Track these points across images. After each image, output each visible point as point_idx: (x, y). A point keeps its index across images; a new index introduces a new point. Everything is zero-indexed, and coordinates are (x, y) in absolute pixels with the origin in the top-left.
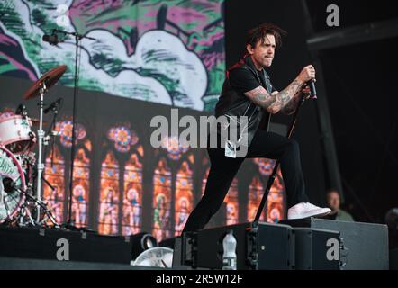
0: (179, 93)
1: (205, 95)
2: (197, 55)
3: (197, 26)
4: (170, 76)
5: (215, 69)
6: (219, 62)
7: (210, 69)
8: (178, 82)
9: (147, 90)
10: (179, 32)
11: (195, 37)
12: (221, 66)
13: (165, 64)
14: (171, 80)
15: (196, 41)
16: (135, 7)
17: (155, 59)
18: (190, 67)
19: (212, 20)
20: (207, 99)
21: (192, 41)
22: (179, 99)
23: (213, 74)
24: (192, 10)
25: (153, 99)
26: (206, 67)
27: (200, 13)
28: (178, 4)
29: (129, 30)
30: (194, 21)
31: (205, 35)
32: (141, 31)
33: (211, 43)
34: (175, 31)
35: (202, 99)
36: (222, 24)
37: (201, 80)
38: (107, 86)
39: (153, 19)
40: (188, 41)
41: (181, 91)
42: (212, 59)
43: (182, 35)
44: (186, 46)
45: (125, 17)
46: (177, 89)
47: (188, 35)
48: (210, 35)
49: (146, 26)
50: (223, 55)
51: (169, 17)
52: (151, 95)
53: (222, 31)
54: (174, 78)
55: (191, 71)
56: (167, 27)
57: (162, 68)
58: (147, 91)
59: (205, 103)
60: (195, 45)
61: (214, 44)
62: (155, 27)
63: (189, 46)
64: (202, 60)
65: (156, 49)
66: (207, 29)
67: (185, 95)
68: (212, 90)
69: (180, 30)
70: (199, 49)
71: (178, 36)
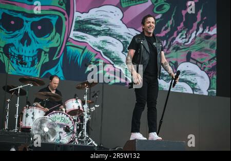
0: (196, 89)
1: (209, 89)
2: (205, 72)
3: (205, 59)
4: (192, 81)
5: (213, 78)
6: (214, 75)
7: (211, 78)
8: (196, 84)
9: (182, 88)
10: (197, 63)
11: (205, 64)
12: (215, 77)
13: (190, 76)
14: (193, 83)
15: (205, 66)
16: (176, 53)
17: (186, 74)
18: (202, 77)
19: (212, 57)
20: (209, 91)
21: (203, 66)
22: (196, 91)
23: (212, 81)
24: (203, 53)
25: (185, 92)
26: (209, 77)
27: (207, 54)
28: (196, 51)
29: (174, 62)
30: (204, 57)
31: (209, 63)
32: (179, 63)
33: (211, 67)
34: (195, 62)
35: (207, 91)
36: (216, 59)
37: (207, 83)
38: (165, 86)
39: (184, 58)
40: (201, 66)
41: (198, 88)
42: (212, 74)
43: (198, 64)
44: (200, 68)
45: (172, 57)
47: (201, 63)
48: (211, 63)
49: (181, 60)
50: (216, 72)
51: (192, 56)
52: (184, 89)
53: (216, 62)
54: (194, 82)
56: (191, 60)
57: (189, 78)
59: (209, 93)
60: (205, 68)
61: (213, 67)
62: (186, 61)
63: (202, 68)
64: (207, 74)
65: (186, 70)
66: (210, 60)
67: (200, 90)
68: (212, 87)
69: (197, 61)
70: (206, 70)
71: (196, 64)
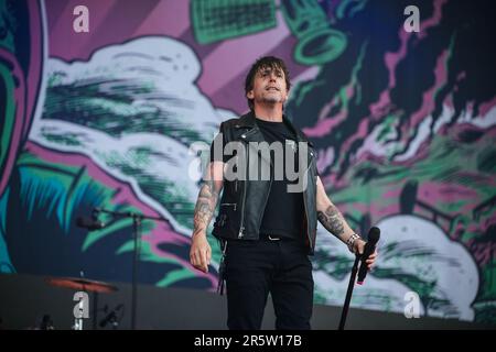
0: (435, 300)
1: (476, 300)
2: (465, 246)
3: (463, 206)
4: (422, 276)
7: (483, 264)
8: (434, 284)
9: (387, 297)
10: (435, 216)
11: (461, 222)
13: (415, 260)
14: (424, 282)
15: (462, 226)
16: (365, 187)
17: (399, 255)
18: (453, 263)
19: (485, 197)
20: (480, 306)
21: (456, 226)
22: (436, 308)
24: (455, 185)
25: (395, 308)
26: (478, 263)
27: (469, 188)
28: (434, 179)
29: (358, 217)
30: (459, 199)
31: (476, 218)
33: (484, 229)
34: (430, 215)
35: (472, 305)
37: (471, 281)
38: (331, 292)
39: (395, 202)
40: (451, 227)
41: (439, 296)
42: (487, 251)
43: (440, 220)
44: (447, 234)
45: (352, 200)
46: (432, 294)
47: (450, 219)
48: (483, 218)
49: (384, 211)
51: (420, 196)
52: (393, 302)
54: (428, 278)
55: (455, 269)
56: (417, 210)
57: (409, 265)
58: (387, 299)
59: (477, 312)
60: (461, 232)
62: (397, 211)
63: (453, 233)
64: (472, 252)
65: (400, 240)
66: (478, 209)
67: (446, 302)
68: (487, 294)
69: (437, 213)
70: (466, 238)
71: (434, 221)
